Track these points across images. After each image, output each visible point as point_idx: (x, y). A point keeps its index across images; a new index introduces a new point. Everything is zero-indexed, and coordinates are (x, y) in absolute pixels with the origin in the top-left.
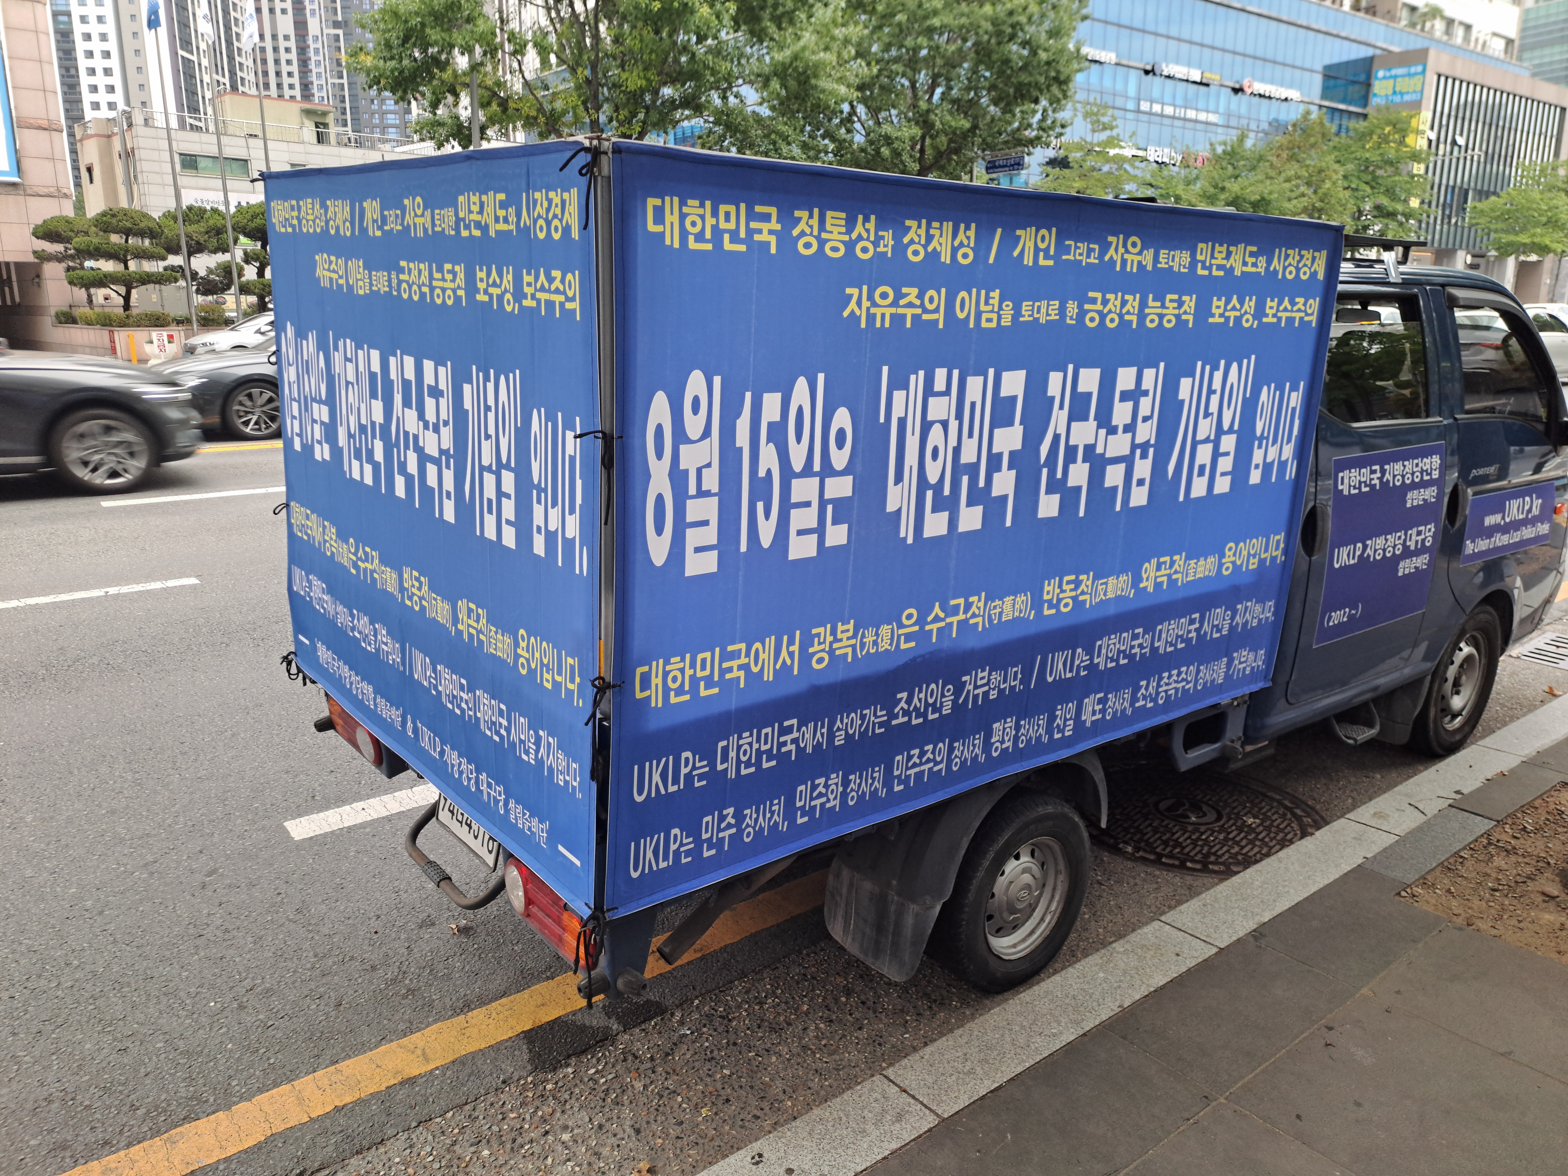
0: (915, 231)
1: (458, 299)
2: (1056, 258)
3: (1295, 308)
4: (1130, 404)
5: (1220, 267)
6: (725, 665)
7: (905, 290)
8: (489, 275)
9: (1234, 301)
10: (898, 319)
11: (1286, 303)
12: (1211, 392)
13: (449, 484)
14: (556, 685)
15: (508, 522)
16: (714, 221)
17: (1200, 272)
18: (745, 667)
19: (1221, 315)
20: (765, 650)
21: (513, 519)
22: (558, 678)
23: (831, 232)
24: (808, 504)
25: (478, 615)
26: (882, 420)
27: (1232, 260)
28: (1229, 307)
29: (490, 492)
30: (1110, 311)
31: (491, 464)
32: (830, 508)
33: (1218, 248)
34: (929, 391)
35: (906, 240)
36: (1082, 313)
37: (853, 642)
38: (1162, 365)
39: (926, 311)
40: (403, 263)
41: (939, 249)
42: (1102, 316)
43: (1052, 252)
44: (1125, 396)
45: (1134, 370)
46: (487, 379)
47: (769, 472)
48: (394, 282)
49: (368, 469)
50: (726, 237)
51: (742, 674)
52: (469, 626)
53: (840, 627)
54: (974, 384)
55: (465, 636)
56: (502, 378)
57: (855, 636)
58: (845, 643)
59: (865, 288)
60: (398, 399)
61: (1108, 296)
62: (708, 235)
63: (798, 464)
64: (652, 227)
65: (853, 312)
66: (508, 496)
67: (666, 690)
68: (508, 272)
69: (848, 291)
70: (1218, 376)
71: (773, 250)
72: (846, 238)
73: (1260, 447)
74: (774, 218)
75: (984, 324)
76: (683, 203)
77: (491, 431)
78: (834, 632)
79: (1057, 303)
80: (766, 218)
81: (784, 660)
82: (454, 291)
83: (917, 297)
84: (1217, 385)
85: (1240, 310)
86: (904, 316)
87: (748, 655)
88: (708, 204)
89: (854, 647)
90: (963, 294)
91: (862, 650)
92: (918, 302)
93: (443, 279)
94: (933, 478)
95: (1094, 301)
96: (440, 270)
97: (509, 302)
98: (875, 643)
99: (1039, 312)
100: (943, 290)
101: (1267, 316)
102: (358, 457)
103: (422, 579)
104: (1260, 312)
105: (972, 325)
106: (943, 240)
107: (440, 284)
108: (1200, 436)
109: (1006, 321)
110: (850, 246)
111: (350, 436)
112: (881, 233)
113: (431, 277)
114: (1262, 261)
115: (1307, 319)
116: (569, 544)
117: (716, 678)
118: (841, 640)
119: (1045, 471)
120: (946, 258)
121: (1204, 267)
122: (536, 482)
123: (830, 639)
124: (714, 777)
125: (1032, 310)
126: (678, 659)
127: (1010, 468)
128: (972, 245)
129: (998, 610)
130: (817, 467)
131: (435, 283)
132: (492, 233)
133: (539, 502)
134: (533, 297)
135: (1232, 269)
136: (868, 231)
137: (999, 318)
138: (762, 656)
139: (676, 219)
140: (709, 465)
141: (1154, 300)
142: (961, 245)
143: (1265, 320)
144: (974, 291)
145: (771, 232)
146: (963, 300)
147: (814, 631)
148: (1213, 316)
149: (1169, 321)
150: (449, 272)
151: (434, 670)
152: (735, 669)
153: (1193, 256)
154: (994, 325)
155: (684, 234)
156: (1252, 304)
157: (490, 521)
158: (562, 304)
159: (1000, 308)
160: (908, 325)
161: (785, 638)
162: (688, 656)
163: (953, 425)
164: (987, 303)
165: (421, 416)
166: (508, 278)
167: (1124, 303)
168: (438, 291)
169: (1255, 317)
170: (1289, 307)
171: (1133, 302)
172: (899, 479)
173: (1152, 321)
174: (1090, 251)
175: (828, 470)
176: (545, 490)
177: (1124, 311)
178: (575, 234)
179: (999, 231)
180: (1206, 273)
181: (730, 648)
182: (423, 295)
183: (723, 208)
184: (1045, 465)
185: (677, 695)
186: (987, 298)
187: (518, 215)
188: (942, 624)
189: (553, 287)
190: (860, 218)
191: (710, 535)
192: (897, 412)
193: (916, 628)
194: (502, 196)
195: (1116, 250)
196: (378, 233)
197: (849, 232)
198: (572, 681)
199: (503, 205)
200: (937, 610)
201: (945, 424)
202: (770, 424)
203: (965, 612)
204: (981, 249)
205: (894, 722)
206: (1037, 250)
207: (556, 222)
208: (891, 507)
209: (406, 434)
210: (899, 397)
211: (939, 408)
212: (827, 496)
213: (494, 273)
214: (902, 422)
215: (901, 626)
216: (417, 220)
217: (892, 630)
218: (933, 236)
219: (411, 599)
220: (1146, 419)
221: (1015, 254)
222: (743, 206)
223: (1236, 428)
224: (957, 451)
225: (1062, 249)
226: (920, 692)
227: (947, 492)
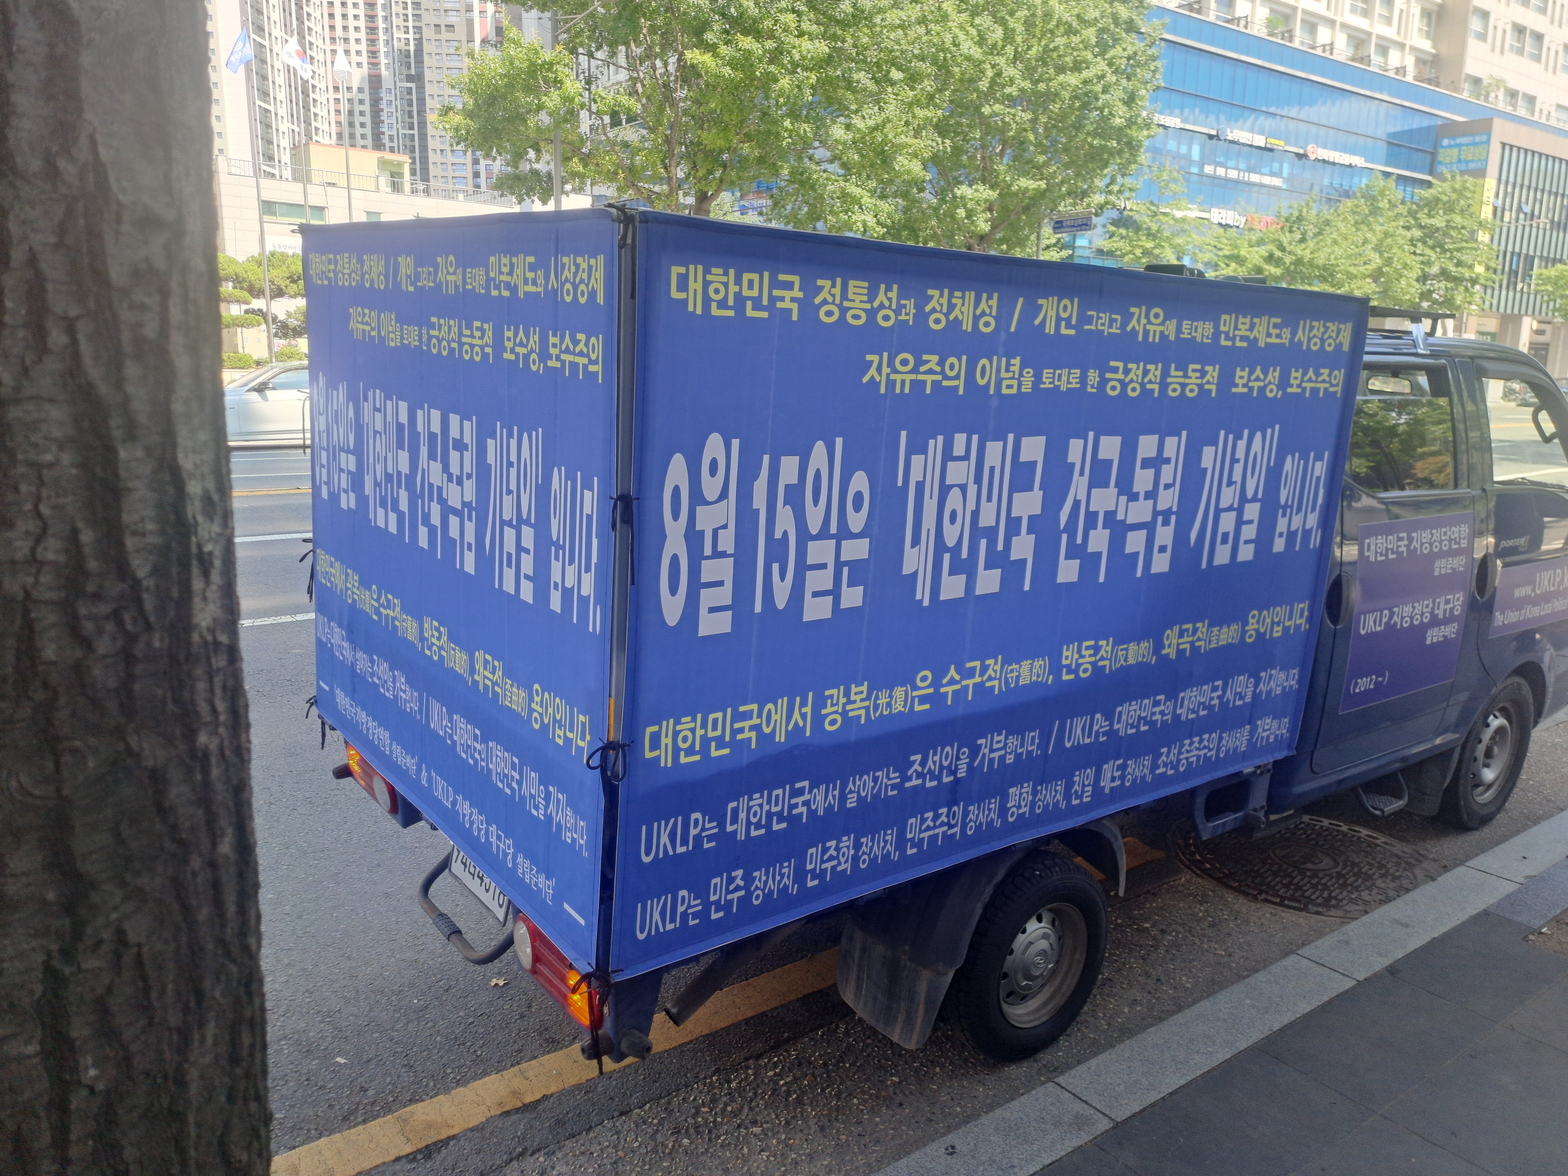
0: (937, 299)
1: (485, 356)
2: (1078, 327)
3: (1320, 379)
4: (1151, 472)
5: (1243, 339)
6: (737, 726)
7: (925, 357)
8: (516, 334)
9: (1258, 372)
10: (918, 385)
11: (1311, 373)
12: (1234, 461)
13: (470, 536)
14: (568, 741)
15: (527, 577)
16: (737, 289)
17: (1224, 342)
18: (757, 728)
19: (1244, 386)
20: (777, 711)
21: (531, 574)
22: (570, 735)
23: (853, 301)
24: (823, 566)
25: (494, 667)
26: (900, 484)
27: (1255, 332)
28: (1253, 378)
29: (510, 546)
30: (1132, 381)
31: (512, 519)
32: (846, 570)
33: (1241, 320)
34: (948, 456)
35: (928, 309)
36: (1103, 382)
37: (866, 703)
38: (1184, 433)
39: (946, 377)
40: (434, 319)
41: (960, 318)
42: (1124, 385)
43: (1074, 322)
44: (1147, 463)
45: (1156, 438)
46: (510, 435)
47: (785, 533)
48: (425, 338)
49: (393, 517)
50: (749, 304)
51: (753, 734)
52: (485, 677)
53: (854, 689)
54: (994, 449)
55: (481, 687)
56: (525, 435)
57: (868, 698)
58: (858, 705)
59: (885, 355)
60: (424, 451)
61: (1130, 366)
62: (731, 302)
63: (814, 527)
64: (675, 294)
65: (872, 377)
66: (527, 551)
67: (676, 750)
68: (535, 333)
69: (869, 357)
70: (1242, 445)
71: (795, 317)
72: (868, 306)
73: (1284, 515)
74: (797, 286)
75: (1005, 391)
76: (706, 271)
77: (513, 486)
78: (847, 694)
79: (1078, 371)
80: (789, 286)
81: (796, 721)
82: (482, 348)
83: (938, 364)
84: (1241, 452)
85: (1263, 381)
86: (924, 382)
87: (760, 716)
88: (732, 272)
89: (867, 708)
90: (984, 361)
91: (875, 711)
92: (938, 369)
94: (950, 542)
95: (1115, 370)
96: (469, 326)
97: (534, 362)
98: (889, 705)
99: (1059, 380)
100: (964, 358)
101: (1291, 386)
102: (383, 505)
103: (442, 629)
104: (1284, 382)
105: (992, 392)
106: (964, 309)
107: (469, 340)
108: (1223, 504)
109: (1027, 388)
110: (872, 314)
111: (377, 484)
112: (903, 302)
113: (461, 334)
114: (1286, 332)
115: (1332, 389)
116: (583, 601)
117: (727, 739)
118: (854, 702)
119: (1064, 537)
120: (967, 326)
121: (1227, 338)
122: (555, 539)
123: (843, 700)
124: (723, 837)
125: (1053, 378)
126: (689, 719)
127: (1029, 532)
128: (994, 314)
129: (1015, 674)
130: (833, 530)
131: (464, 340)
132: (521, 294)
133: (557, 559)
134: (558, 358)
135: (1256, 340)
136: (890, 300)
137: (1020, 385)
138: (774, 717)
139: (699, 286)
140: (725, 527)
141: (1176, 370)
142: (983, 314)
143: (1289, 390)
144: (995, 358)
145: (793, 300)
146: (984, 367)
147: (827, 693)
148: (1236, 385)
149: (1192, 391)
150: (478, 329)
151: (451, 720)
152: (747, 729)
153: (1216, 327)
154: (1014, 391)
155: (707, 301)
156: (1277, 374)
157: (509, 574)
158: (585, 367)
159: (1021, 375)
160: (928, 391)
161: (798, 699)
162: (699, 716)
163: (972, 489)
164: (1007, 370)
165: (446, 468)
166: (535, 339)
167: (1146, 372)
168: (466, 347)
169: (1279, 387)
170: (1314, 378)
171: (1155, 371)
172: (916, 542)
173: (1174, 390)
174: (1112, 321)
175: (844, 533)
176: (563, 547)
177: (1146, 380)
178: (600, 299)
180: (1229, 343)
181: (742, 709)
182: (451, 350)
183: (746, 277)
184: (1065, 531)
185: (686, 756)
186: (1008, 365)
187: (547, 278)
188: (958, 687)
189: (577, 350)
190: (883, 287)
191: (724, 595)
192: (916, 476)
193: (931, 690)
194: (531, 259)
195: (1139, 321)
196: (411, 289)
197: (871, 300)
198: (583, 738)
199: (533, 268)
200: (952, 672)
201: (963, 488)
202: (787, 487)
203: (982, 674)
204: (1003, 318)
205: (908, 785)
206: (1059, 319)
207: (582, 287)
208: (907, 570)
209: (431, 486)
210: (917, 460)
211: (958, 472)
212: (843, 558)
213: (521, 333)
214: (920, 486)
215: (915, 688)
216: (449, 278)
217: (906, 692)
218: (955, 305)
219: (430, 648)
220: (1167, 487)
221: (1037, 322)
222: (766, 275)
223: (1260, 496)
224: (975, 514)
225: (1084, 319)
226: (935, 754)
227: (964, 555)
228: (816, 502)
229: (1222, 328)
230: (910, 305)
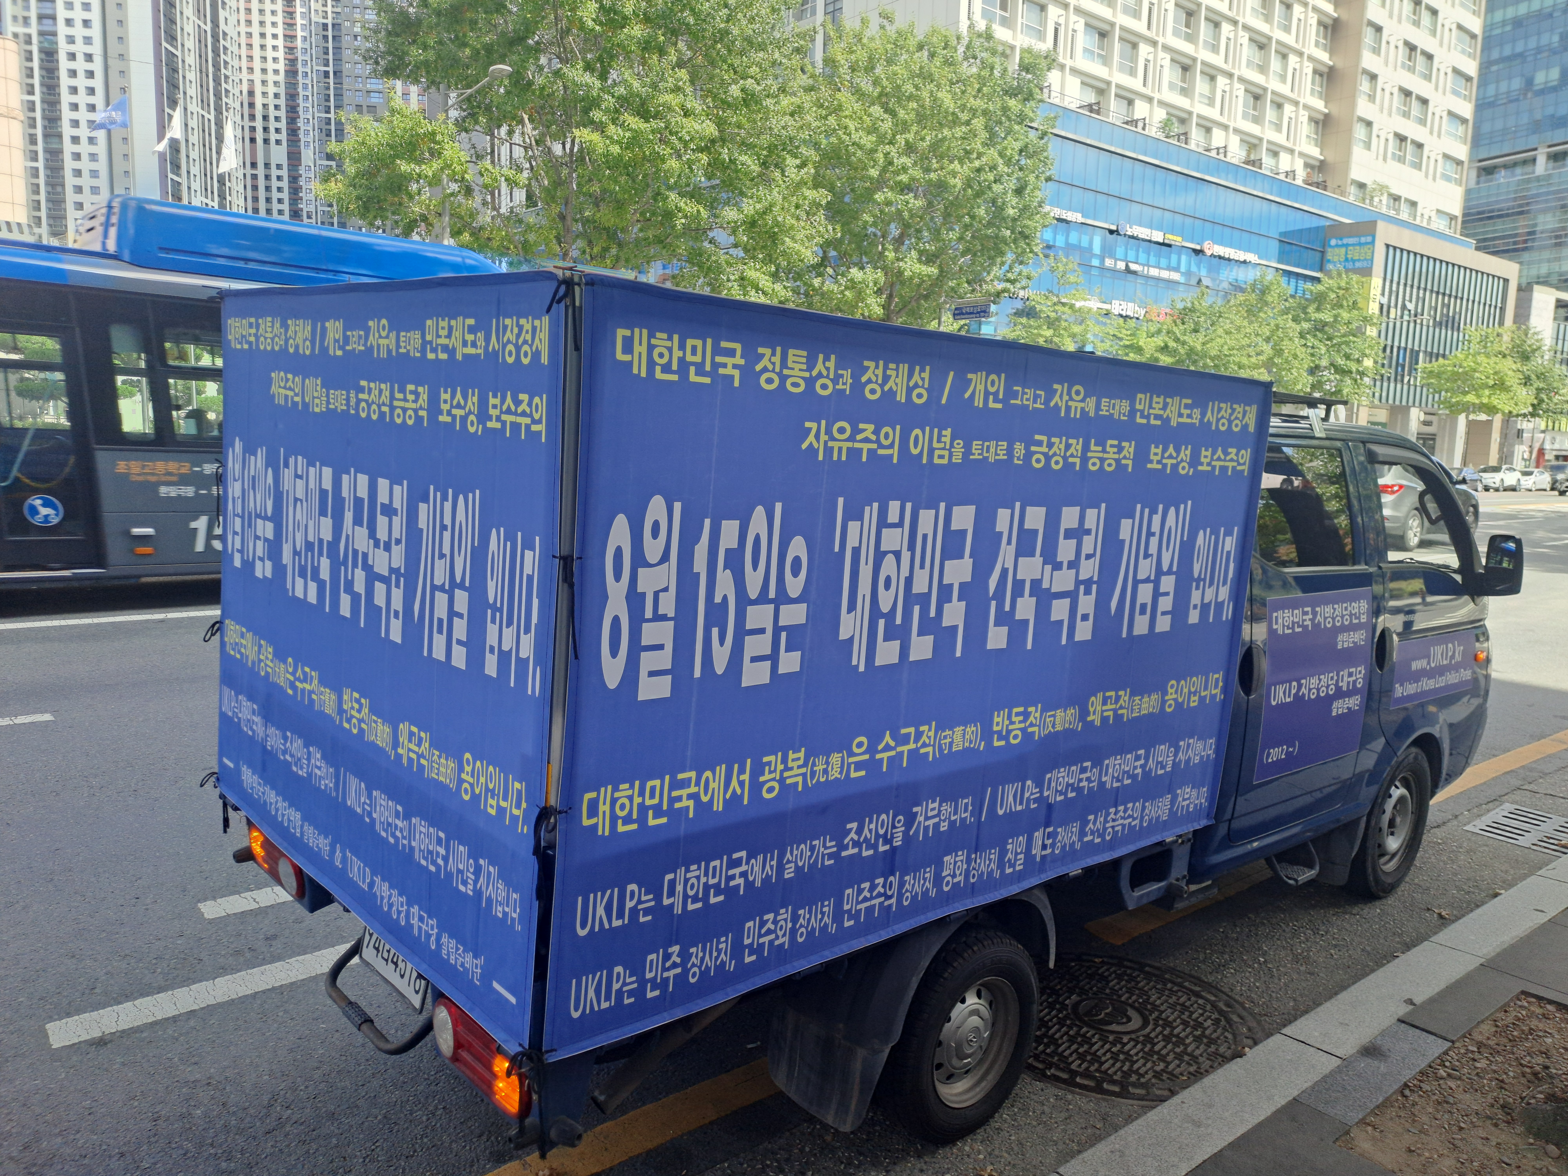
0: (873, 370)
1: (419, 419)
2: (1005, 401)
3: (1228, 458)
4: (1073, 542)
5: (1157, 417)
6: (675, 794)
7: (862, 426)
8: (453, 397)
9: (1171, 449)
10: (854, 453)
11: (1219, 452)
12: (1150, 534)
13: (397, 603)
14: (501, 811)
15: (459, 642)
16: (681, 354)
17: (1139, 420)
18: (694, 796)
19: (1159, 462)
20: (715, 779)
21: (464, 638)
22: (503, 804)
23: (793, 369)
24: (762, 631)
25: (420, 739)
26: (837, 548)
27: (1168, 411)
28: (1166, 455)
29: (441, 611)
30: (1055, 454)
31: (444, 584)
32: (784, 635)
33: (1155, 399)
34: (883, 523)
35: (864, 379)
36: (1029, 455)
37: (803, 770)
38: (1103, 506)
39: (881, 446)
40: (363, 383)
41: (894, 388)
42: (1048, 458)
43: (1001, 396)
44: (1069, 534)
45: (1077, 509)
46: (444, 498)
47: (725, 598)
48: (353, 401)
49: (313, 587)
50: (692, 369)
51: (691, 803)
52: (410, 750)
53: (791, 755)
55: (405, 761)
56: (461, 497)
57: (805, 765)
58: (796, 771)
59: (823, 422)
60: (349, 516)
61: (1053, 440)
62: (675, 367)
63: (753, 591)
64: (620, 356)
65: (811, 444)
66: (460, 616)
67: (614, 818)
68: (473, 395)
69: (808, 424)
70: (1157, 519)
71: (737, 384)
72: (807, 375)
73: (1197, 588)
74: (739, 353)
75: (936, 461)
76: (651, 336)
77: (446, 550)
78: (785, 761)
79: (1005, 443)
80: (731, 353)
81: (734, 789)
82: (416, 411)
83: (873, 433)
84: (1156, 527)
85: (1176, 458)
86: (860, 450)
87: (698, 783)
88: (676, 337)
89: (804, 775)
90: (917, 431)
91: (812, 779)
92: (874, 438)
93: (405, 400)
94: (885, 607)
95: (1039, 443)
96: (402, 390)
97: (472, 424)
98: (825, 771)
99: (988, 451)
100: (898, 427)
101: (1202, 464)
102: (303, 574)
103: (363, 700)
104: (1195, 461)
105: (924, 461)
106: (899, 381)
107: (401, 404)
108: (1141, 576)
109: (957, 459)
110: (810, 382)
111: (296, 553)
112: (840, 372)
113: (392, 398)
114: (1197, 412)
115: (1239, 468)
116: (522, 663)
117: (665, 807)
118: (791, 769)
119: (993, 604)
120: (901, 397)
121: (1142, 417)
122: (491, 601)
123: (780, 767)
124: (659, 910)
125: (982, 449)
126: (626, 786)
127: (960, 600)
128: (926, 386)
129: (948, 740)
130: (772, 594)
131: (396, 403)
132: (459, 357)
133: (493, 621)
134: (498, 419)
135: (1168, 419)
136: (828, 369)
137: (951, 455)
138: (712, 785)
139: (644, 349)
140: (666, 589)
141: (1096, 445)
142: (916, 386)
143: (1200, 468)
144: (928, 429)
145: (735, 366)
146: (917, 437)
147: (765, 759)
148: (1151, 462)
149: (1110, 465)
150: (411, 392)
151: (370, 797)
152: (685, 797)
153: (1132, 405)
154: (945, 461)
155: (651, 364)
156: (1188, 452)
157: (439, 641)
158: (528, 427)
159: (952, 446)
160: (864, 459)
161: (736, 766)
162: (637, 783)
163: (906, 556)
164: (939, 441)
165: (372, 534)
166: (473, 400)
167: (1068, 447)
168: (399, 411)
169: (1190, 465)
170: (1222, 457)
171: (1077, 446)
172: (852, 608)
173: (1094, 464)
174: (1036, 396)
175: (782, 598)
176: (501, 610)
177: (1068, 454)
178: (545, 360)
179: (952, 373)
180: (1144, 421)
181: (681, 776)
182: (382, 415)
183: (690, 342)
184: (993, 598)
185: (624, 824)
186: (940, 436)
187: (487, 340)
188: (893, 753)
189: (520, 410)
190: (821, 357)
191: (664, 659)
192: (852, 541)
193: (867, 757)
194: (471, 321)
195: (1061, 397)
196: (339, 353)
197: (810, 369)
198: (518, 806)
199: (472, 330)
200: (888, 738)
201: (897, 554)
202: (728, 551)
203: (916, 741)
204: (935, 390)
205: (844, 854)
206: (987, 393)
207: (526, 348)
208: (843, 635)
209: (355, 552)
210: (853, 527)
211: (893, 539)
212: (781, 623)
213: (459, 395)
214: (856, 551)
215: (851, 754)
216: (381, 341)
217: (843, 758)
218: (890, 376)
219: (349, 721)
220: (1088, 557)
221: (967, 395)
222: (709, 341)
223: (1175, 569)
224: (909, 581)
225: (1010, 394)
226: (871, 822)
227: (898, 621)
228: (755, 567)
229: (1138, 407)
230: (847, 374)
